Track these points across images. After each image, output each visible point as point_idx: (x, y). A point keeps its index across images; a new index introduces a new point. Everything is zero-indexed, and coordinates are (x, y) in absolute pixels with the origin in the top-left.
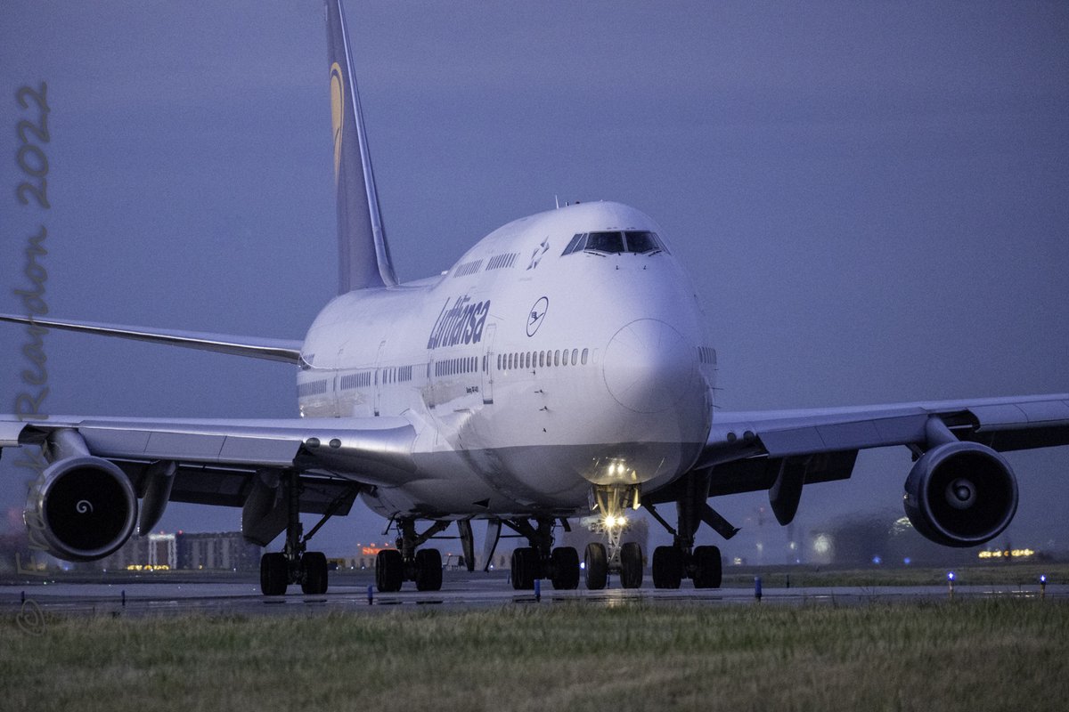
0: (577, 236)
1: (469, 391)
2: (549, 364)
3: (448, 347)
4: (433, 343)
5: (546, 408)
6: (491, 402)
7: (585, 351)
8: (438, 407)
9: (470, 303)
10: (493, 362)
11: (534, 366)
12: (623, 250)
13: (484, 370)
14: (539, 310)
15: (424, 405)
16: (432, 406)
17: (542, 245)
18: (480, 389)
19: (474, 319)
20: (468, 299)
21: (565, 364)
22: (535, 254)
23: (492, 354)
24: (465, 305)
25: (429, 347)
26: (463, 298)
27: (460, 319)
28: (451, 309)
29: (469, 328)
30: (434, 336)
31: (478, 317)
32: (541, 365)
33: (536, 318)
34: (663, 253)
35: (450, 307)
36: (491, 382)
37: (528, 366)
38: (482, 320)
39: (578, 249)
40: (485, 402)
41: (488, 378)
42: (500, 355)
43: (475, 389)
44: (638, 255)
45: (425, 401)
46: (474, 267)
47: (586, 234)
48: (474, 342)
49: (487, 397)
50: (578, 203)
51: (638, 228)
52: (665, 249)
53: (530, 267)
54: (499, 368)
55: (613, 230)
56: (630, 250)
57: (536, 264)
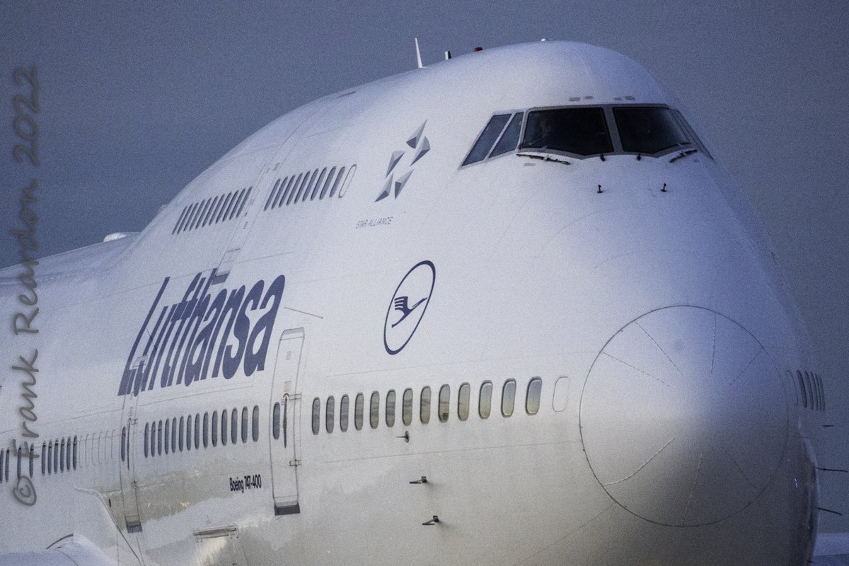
0: (497, 121)
1: (236, 486)
2: (444, 417)
3: (176, 389)
4: (132, 382)
5: (436, 520)
6: (294, 509)
7: (535, 385)
8: (148, 526)
9: (231, 285)
10: (299, 416)
11: (406, 422)
12: (610, 150)
13: (276, 436)
14: (414, 290)
15: (112, 525)
16: (134, 527)
17: (412, 143)
18: (264, 481)
19: (243, 321)
20: (224, 277)
21: (484, 414)
22: (394, 163)
23: (296, 398)
24: (214, 291)
25: (123, 390)
26: (207, 275)
27: (203, 325)
28: (179, 300)
29: (233, 341)
30: (134, 365)
31: (254, 316)
32: (424, 420)
33: (407, 312)
34: (698, 156)
35: (174, 297)
36: (295, 464)
37: (390, 423)
38: (268, 321)
39: (502, 149)
40: (280, 511)
41: (288, 454)
42: (316, 402)
43: (255, 482)
44: (647, 159)
45: (113, 516)
46: (232, 205)
47: (519, 115)
48: (248, 372)
49: (286, 500)
50: (479, 49)
51: (641, 99)
52: (701, 148)
53: (385, 195)
54: (315, 430)
55: (583, 102)
56: (627, 149)
57: (399, 187)
